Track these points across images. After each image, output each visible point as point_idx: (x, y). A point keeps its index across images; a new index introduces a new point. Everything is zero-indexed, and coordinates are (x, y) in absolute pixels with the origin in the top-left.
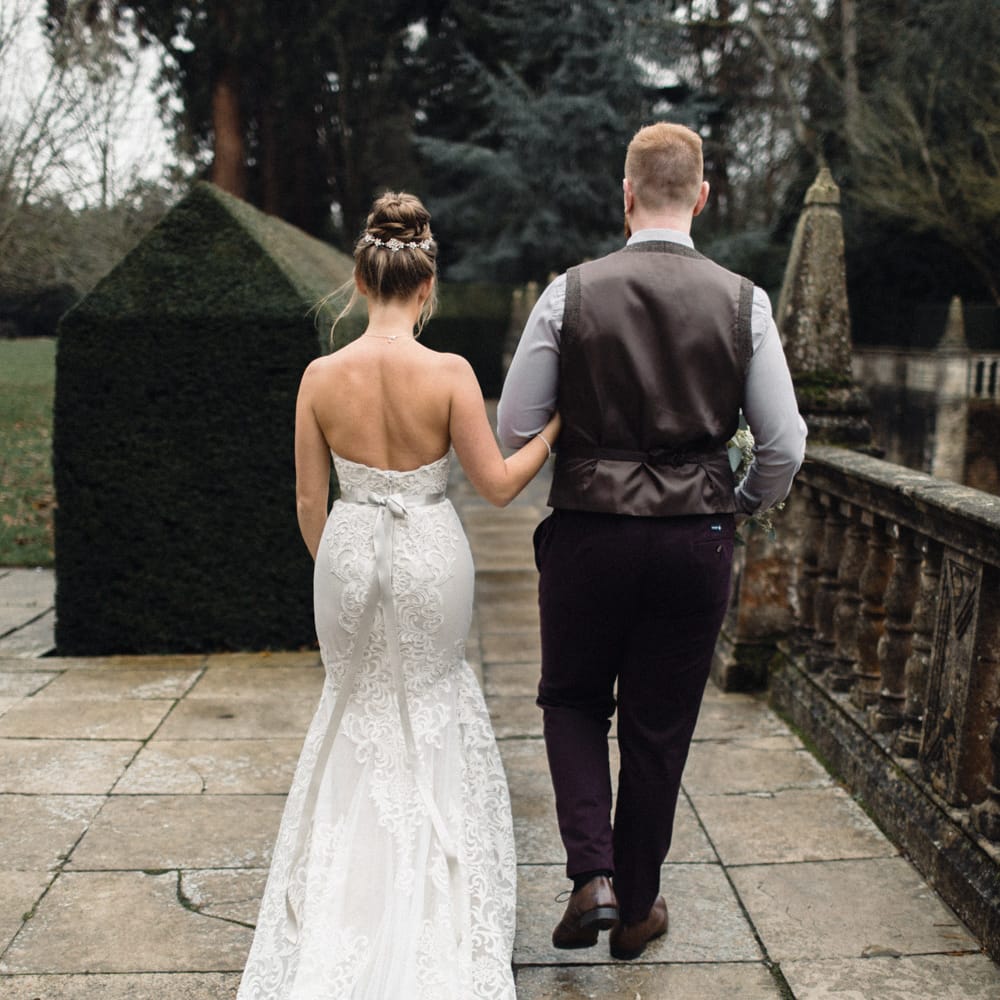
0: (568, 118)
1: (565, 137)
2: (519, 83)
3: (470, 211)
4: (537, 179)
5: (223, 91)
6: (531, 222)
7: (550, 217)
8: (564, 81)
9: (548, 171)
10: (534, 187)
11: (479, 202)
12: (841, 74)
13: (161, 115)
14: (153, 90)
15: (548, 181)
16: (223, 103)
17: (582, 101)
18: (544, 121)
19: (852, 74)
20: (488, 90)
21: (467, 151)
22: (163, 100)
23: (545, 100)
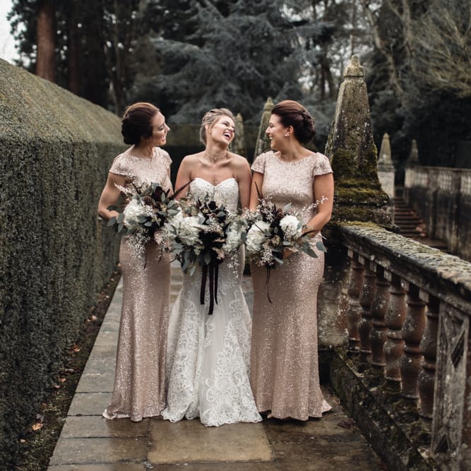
0: (244, 29)
1: (242, 40)
2: (215, 10)
3: (184, 82)
4: (225, 64)
5: (43, 15)
6: (221, 89)
7: (233, 87)
8: (241, 7)
9: (232, 59)
10: (224, 69)
11: (190, 77)
12: (401, 11)
13: (12, 32)
14: (9, 18)
15: (232, 65)
16: (43, 22)
17: (252, 19)
18: (230, 30)
19: (407, 11)
20: (196, 12)
21: (183, 47)
22: (14, 25)
23: (230, 18)
